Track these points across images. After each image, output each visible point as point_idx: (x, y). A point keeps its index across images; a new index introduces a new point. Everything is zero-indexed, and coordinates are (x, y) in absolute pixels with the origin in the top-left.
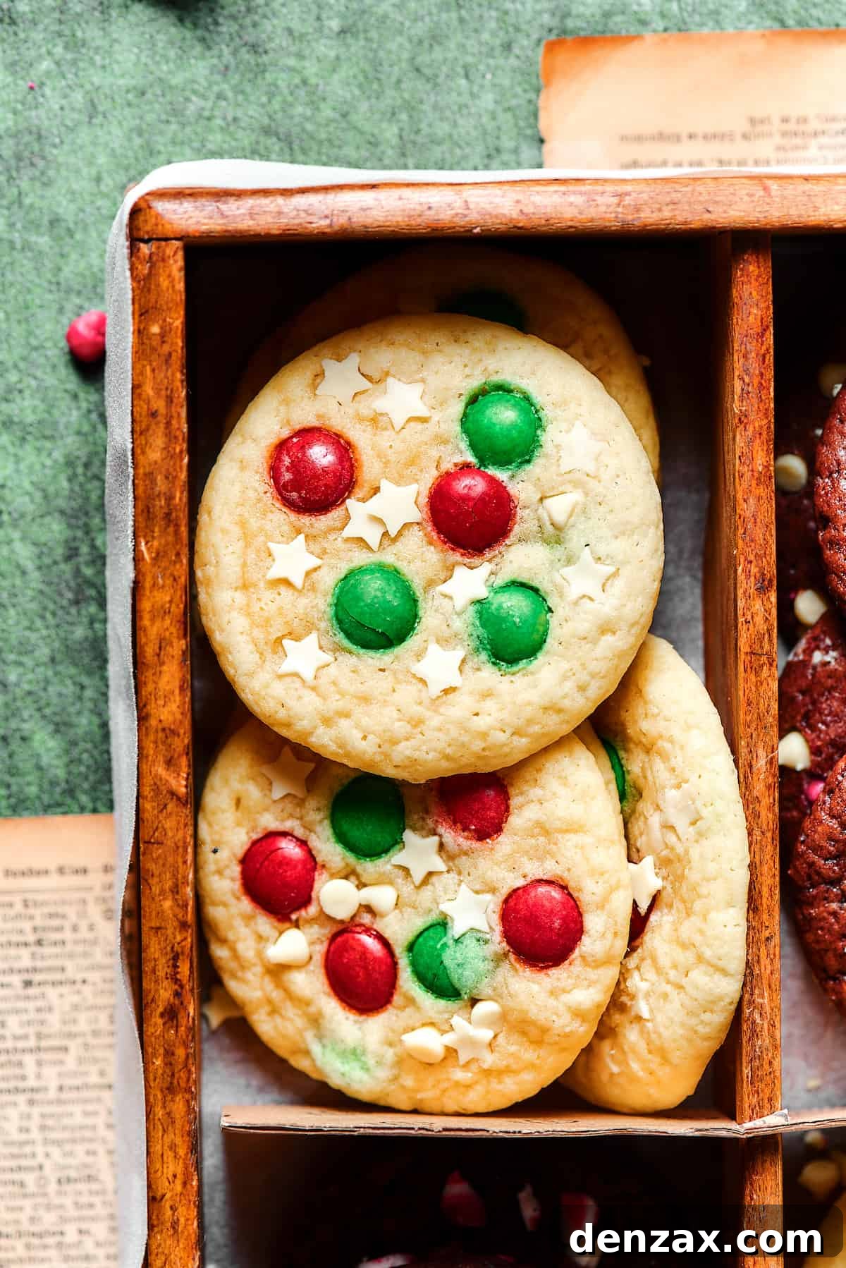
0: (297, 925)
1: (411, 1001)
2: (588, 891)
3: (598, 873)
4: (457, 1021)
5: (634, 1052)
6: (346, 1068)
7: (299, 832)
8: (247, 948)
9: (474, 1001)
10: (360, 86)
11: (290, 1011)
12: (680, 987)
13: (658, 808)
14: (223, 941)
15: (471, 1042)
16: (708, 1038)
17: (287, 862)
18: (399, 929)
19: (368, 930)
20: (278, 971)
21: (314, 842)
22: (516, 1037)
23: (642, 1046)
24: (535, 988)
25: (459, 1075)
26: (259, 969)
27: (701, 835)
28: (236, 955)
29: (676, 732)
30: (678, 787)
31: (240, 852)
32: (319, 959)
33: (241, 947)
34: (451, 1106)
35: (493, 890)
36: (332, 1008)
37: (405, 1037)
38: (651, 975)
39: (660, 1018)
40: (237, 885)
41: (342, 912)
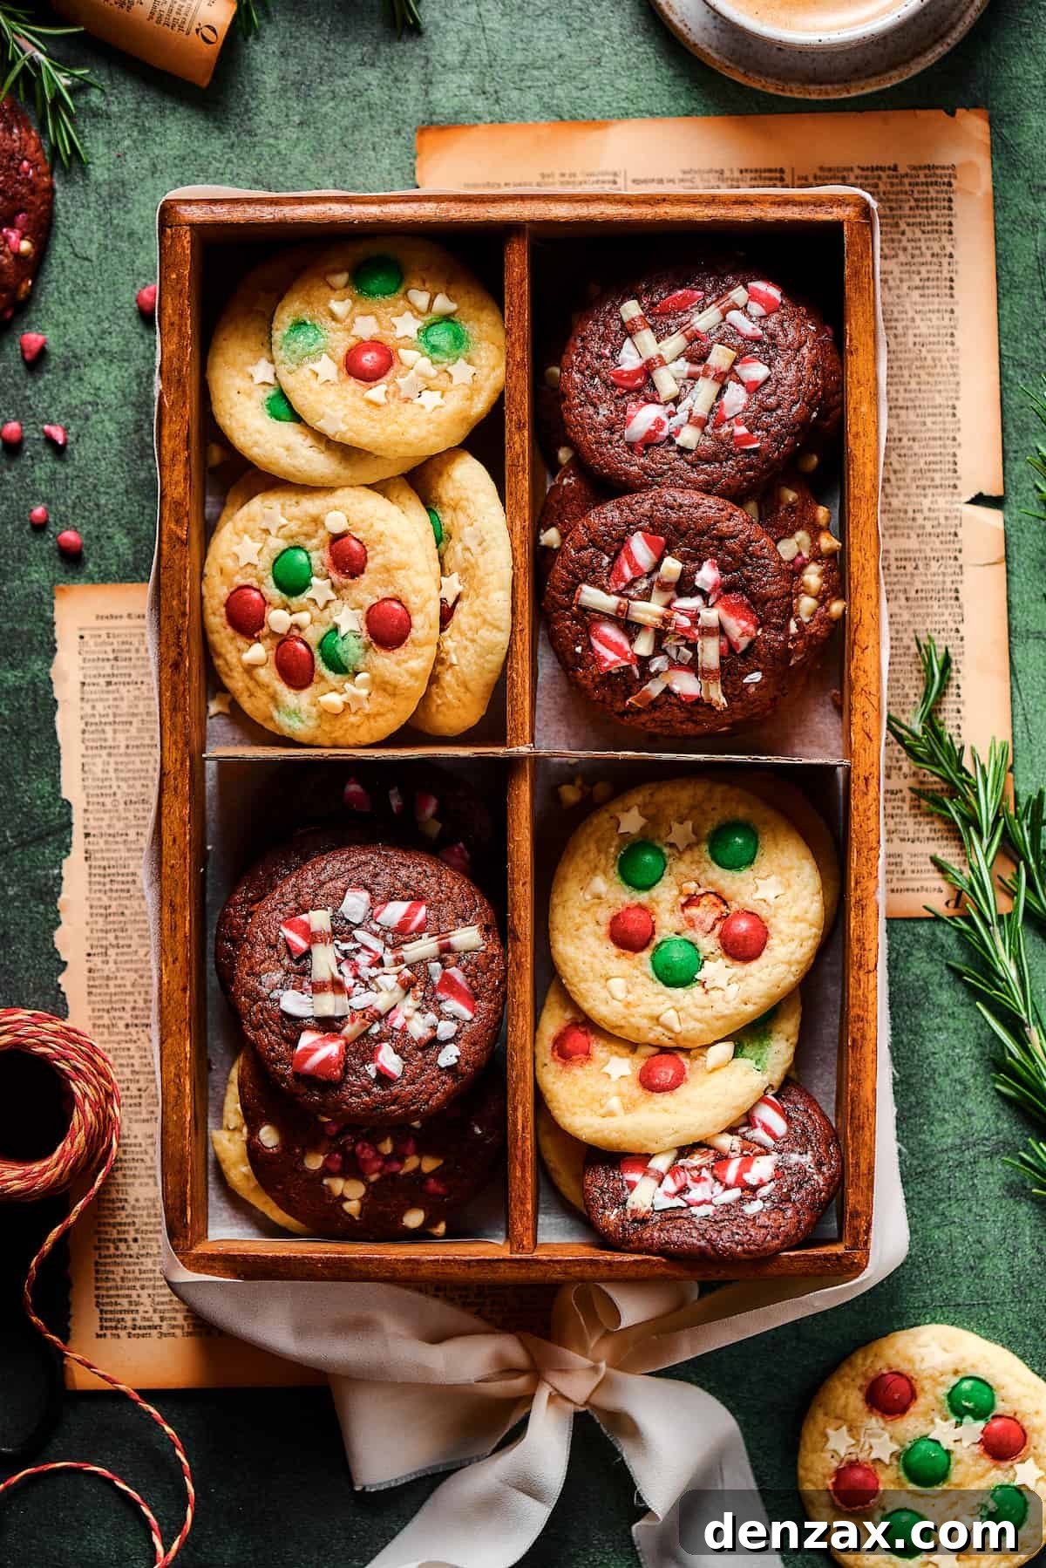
0: (258, 640)
1: (322, 678)
2: (414, 601)
3: (417, 592)
4: (348, 686)
5: (449, 687)
6: (291, 722)
7: (255, 585)
8: (232, 657)
9: (356, 673)
10: (311, 155)
11: (259, 693)
12: (473, 641)
13: (461, 540)
14: (220, 655)
15: (355, 698)
16: (492, 672)
17: (250, 602)
18: (313, 635)
19: (298, 639)
20: (250, 669)
21: (264, 590)
22: (381, 692)
23: (453, 682)
24: (387, 661)
25: (353, 719)
26: (240, 669)
27: (484, 551)
28: (227, 663)
29: (470, 494)
30: (471, 525)
31: (224, 599)
32: (272, 659)
33: (228, 657)
34: (352, 741)
35: (360, 607)
36: (280, 687)
37: (322, 699)
38: (457, 637)
39: (463, 662)
40: (224, 620)
41: (281, 629)
